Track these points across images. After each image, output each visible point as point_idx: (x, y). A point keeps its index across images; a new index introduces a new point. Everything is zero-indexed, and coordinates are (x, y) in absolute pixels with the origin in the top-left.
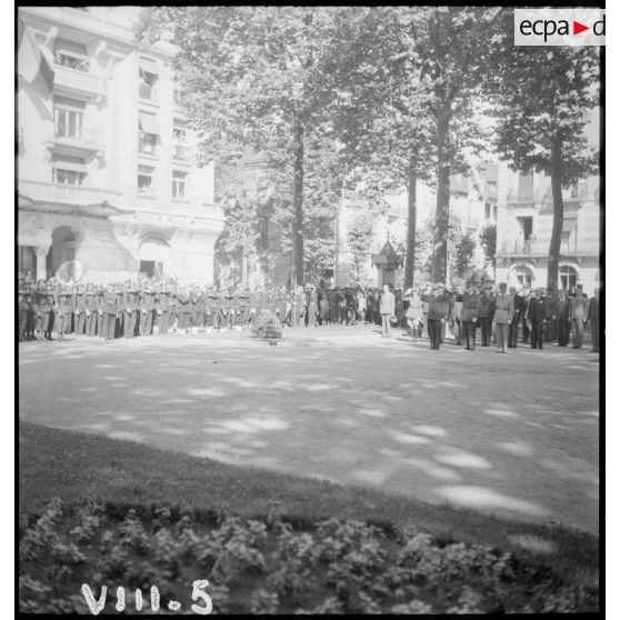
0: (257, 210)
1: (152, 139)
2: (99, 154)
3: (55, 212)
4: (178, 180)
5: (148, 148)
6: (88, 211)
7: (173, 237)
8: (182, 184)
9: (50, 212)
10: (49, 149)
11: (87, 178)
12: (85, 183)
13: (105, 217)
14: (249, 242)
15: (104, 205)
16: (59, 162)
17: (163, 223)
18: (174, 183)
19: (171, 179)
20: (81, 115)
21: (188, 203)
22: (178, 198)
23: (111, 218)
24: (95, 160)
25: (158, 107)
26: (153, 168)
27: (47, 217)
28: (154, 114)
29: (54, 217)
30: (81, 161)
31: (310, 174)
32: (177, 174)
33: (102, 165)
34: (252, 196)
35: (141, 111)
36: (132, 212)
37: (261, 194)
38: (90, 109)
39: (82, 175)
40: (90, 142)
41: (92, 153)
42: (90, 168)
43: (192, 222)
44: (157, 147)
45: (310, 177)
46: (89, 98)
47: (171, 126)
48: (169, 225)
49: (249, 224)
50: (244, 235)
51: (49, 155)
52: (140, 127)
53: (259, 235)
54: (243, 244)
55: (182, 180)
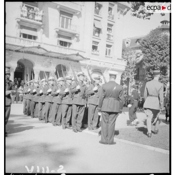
0: (136, 64)
1: (99, 31)
2: (77, 35)
3: (58, 58)
4: (108, 48)
5: (97, 34)
6: (71, 57)
7: (105, 72)
8: (110, 50)
9: (55, 57)
10: (57, 32)
11: (72, 45)
12: (71, 47)
13: (78, 61)
14: (132, 77)
15: (77, 55)
16: (61, 38)
17: (101, 65)
18: (107, 49)
19: (105, 47)
20: (71, 19)
21: (112, 58)
22: (108, 55)
23: (80, 62)
24: (75, 38)
25: (102, 18)
26: (98, 43)
27: (54, 59)
28: (100, 21)
29: (56, 60)
30: (70, 38)
31: (159, 49)
32: (108, 46)
33: (78, 41)
34: (134, 59)
35: (95, 19)
36: (89, 59)
37: (137, 59)
38: (75, 18)
39: (70, 44)
40: (73, 30)
41: (74, 35)
42: (73, 41)
43: (113, 66)
44: (100, 34)
45: (159, 51)
46: (74, 13)
47: (106, 27)
48: (104, 66)
49: (132, 70)
50: (130, 74)
51: (57, 34)
52: (94, 26)
53: (136, 74)
54: (130, 77)
55: (110, 49)
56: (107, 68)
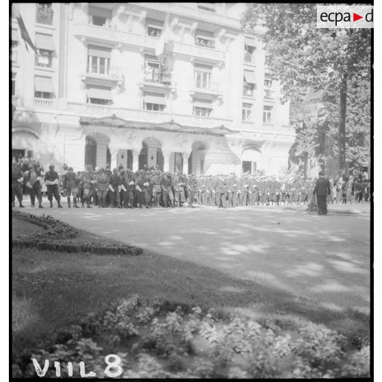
0: (317, 129)
1: (252, 86)
2: (220, 97)
3: (194, 133)
4: (267, 112)
5: (249, 92)
6: (213, 131)
7: (263, 146)
8: (269, 114)
9: (191, 133)
10: (192, 96)
11: (212, 112)
12: (212, 115)
13: (222, 135)
14: (311, 150)
15: (222, 128)
16: (196, 103)
17: (258, 138)
18: (264, 113)
19: (262, 111)
20: (210, 74)
21: (273, 125)
22: (267, 122)
23: (227, 136)
24: (217, 101)
25: (255, 67)
26: (251, 105)
27: (189, 135)
28: (253, 71)
29: (193, 136)
30: (210, 101)
32: (267, 108)
33: (221, 102)
34: (314, 120)
35: (245, 70)
36: (239, 132)
37: (320, 119)
38: (215, 70)
39: (210, 110)
40: (214, 90)
41: (215, 97)
42: (214, 105)
43: (275, 137)
44: (255, 91)
45: (353, 107)
46: (214, 64)
47: (263, 78)
48: (261, 139)
49: (312, 138)
50: (309, 145)
51: (191, 98)
52: (245, 80)
53: (318, 145)
54: (308, 151)
55: (269, 112)
56: (265, 141)
